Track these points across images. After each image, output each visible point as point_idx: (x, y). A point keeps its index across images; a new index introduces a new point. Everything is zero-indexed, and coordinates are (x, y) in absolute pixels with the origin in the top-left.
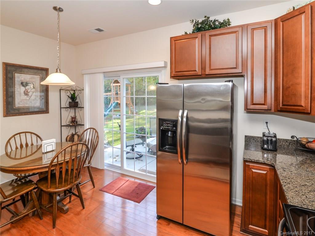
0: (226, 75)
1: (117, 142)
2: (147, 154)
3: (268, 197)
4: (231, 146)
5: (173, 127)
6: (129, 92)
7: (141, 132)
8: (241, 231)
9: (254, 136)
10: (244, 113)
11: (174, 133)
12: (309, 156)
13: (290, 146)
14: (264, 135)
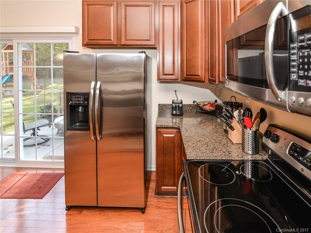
0: (141, 46)
1: (11, 127)
2: (54, 137)
3: (176, 157)
4: (144, 116)
5: (84, 101)
6: (30, 62)
7: (47, 111)
8: (155, 195)
9: (165, 104)
10: (158, 83)
11: (86, 107)
12: (205, 116)
13: (193, 110)
14: (173, 103)
